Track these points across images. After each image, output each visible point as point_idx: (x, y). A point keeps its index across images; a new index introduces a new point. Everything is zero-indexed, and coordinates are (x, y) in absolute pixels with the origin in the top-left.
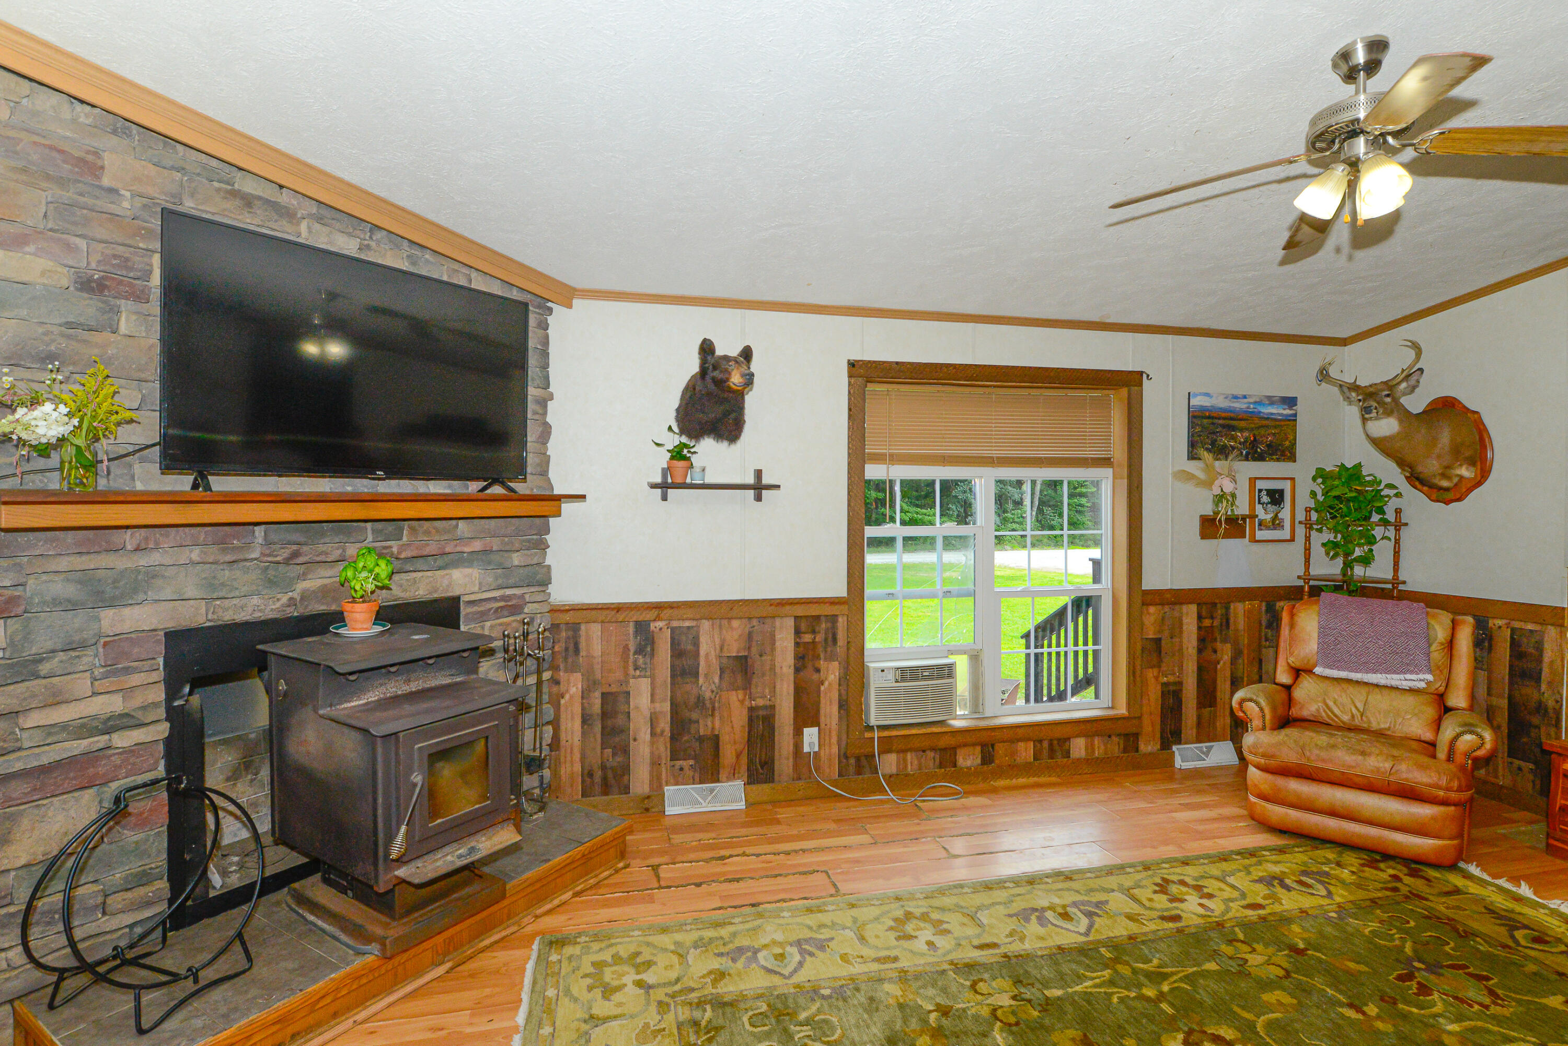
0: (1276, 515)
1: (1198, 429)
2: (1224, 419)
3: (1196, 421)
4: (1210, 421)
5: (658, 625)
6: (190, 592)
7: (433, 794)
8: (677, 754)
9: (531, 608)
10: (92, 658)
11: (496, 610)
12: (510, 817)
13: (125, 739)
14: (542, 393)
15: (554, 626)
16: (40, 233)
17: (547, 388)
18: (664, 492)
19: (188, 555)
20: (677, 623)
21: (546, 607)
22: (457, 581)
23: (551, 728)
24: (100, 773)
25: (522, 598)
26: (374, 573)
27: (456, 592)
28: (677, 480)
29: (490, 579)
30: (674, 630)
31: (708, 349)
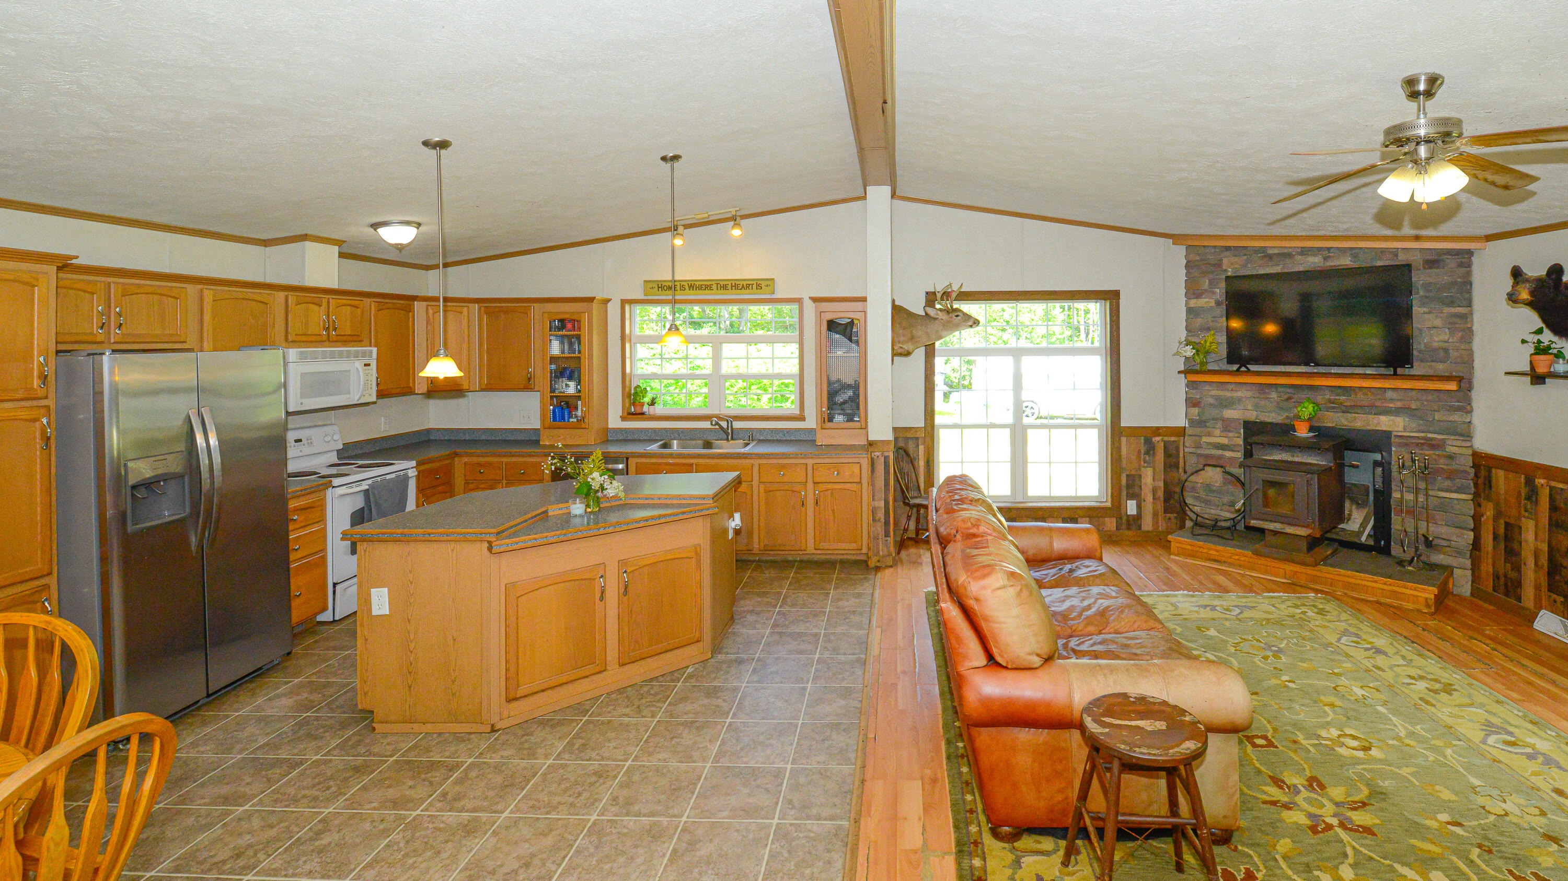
5: (1540, 481)
6: (1250, 407)
7: (1265, 496)
8: (1552, 588)
9: (1450, 449)
10: (1219, 425)
11: (1417, 444)
12: (1307, 527)
13: (1228, 454)
14: (1462, 310)
15: (1476, 466)
16: (1206, 291)
17: (1470, 305)
18: (1538, 379)
19: (1249, 394)
20: (1553, 484)
21: (1470, 452)
22: (1384, 423)
23: (1472, 534)
24: (1221, 463)
25: (1443, 441)
26: (1307, 410)
27: (1384, 428)
28: (1541, 370)
29: (1414, 425)
30: (1551, 488)
31: (1517, 273)
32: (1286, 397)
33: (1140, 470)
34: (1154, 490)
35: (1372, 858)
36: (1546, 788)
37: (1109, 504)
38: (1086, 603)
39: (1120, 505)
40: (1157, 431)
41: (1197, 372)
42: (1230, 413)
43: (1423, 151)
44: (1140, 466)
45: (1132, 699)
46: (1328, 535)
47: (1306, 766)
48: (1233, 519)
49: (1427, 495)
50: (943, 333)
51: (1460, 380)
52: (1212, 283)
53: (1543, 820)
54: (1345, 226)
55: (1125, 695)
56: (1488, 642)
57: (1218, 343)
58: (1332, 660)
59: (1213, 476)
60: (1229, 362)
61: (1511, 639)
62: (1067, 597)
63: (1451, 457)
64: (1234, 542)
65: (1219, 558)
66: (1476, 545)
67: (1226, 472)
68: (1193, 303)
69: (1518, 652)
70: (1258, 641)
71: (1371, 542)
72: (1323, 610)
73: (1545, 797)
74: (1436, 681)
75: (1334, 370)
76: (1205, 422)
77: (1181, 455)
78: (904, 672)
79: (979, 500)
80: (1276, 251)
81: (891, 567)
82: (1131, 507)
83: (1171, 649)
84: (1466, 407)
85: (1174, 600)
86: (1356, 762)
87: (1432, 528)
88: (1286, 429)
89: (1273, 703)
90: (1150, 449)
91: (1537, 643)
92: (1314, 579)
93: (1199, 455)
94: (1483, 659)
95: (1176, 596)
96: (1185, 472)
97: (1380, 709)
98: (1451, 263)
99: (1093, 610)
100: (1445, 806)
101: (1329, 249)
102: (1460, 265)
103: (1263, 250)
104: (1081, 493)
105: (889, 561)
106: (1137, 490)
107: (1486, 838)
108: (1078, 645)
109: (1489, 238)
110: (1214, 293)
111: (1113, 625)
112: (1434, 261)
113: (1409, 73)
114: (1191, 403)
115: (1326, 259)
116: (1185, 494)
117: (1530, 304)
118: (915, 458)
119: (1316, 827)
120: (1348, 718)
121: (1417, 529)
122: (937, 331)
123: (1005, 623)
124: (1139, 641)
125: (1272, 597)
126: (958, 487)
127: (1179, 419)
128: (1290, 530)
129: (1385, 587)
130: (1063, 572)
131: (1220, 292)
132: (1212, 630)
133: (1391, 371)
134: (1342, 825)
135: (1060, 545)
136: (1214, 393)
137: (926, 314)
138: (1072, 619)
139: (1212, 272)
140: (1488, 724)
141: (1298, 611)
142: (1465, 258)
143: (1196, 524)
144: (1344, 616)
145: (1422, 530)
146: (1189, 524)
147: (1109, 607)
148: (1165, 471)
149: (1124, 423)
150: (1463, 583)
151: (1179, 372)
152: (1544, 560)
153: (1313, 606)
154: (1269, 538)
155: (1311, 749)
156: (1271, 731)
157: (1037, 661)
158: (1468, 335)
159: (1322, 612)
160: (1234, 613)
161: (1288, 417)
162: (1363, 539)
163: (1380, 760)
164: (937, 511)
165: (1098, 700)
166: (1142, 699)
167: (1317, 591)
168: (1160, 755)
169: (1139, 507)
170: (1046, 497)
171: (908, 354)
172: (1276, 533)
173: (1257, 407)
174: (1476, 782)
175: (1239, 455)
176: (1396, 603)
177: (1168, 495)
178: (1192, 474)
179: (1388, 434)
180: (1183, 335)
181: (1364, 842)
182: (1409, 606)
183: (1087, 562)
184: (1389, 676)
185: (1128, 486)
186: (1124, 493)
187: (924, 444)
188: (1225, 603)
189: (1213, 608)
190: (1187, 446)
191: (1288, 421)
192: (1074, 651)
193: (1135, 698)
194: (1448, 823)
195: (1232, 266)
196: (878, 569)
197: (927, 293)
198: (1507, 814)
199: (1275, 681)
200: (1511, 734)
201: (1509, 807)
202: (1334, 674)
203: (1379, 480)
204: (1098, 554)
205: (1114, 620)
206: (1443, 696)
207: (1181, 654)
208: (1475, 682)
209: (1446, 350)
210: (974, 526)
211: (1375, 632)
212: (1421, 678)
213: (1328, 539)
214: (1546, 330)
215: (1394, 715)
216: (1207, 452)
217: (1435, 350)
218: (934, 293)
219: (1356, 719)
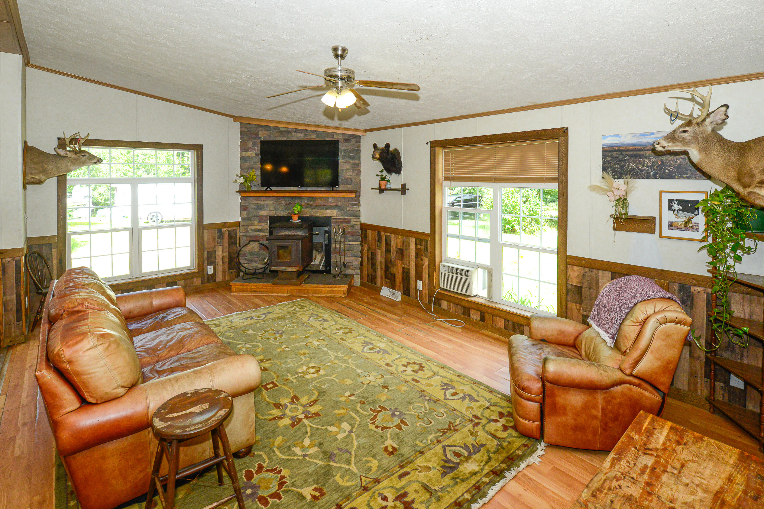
0: (690, 220)
1: (608, 159)
2: (632, 150)
3: (606, 153)
4: (619, 153)
5: (382, 233)
6: (272, 209)
7: (278, 254)
8: (386, 277)
9: (353, 223)
10: (257, 219)
11: (341, 222)
12: (296, 266)
13: (262, 234)
14: (357, 161)
15: (362, 229)
16: (250, 148)
17: (360, 160)
18: (382, 191)
19: (272, 202)
20: (386, 234)
21: (359, 223)
22: (329, 213)
23: (360, 259)
24: (258, 239)
25: (350, 219)
26: (297, 209)
27: (328, 215)
28: (383, 187)
29: (339, 213)
30: (386, 236)
31: (375, 146)
32: (288, 203)
33: (215, 248)
34: (223, 258)
35: (318, 429)
36: (383, 364)
37: (196, 270)
38: (170, 337)
39: (203, 270)
40: (225, 225)
41: (245, 191)
42: (263, 213)
43: (340, 84)
44: (215, 245)
45: (189, 395)
46: (306, 269)
47: (291, 391)
48: (264, 268)
49: (344, 244)
50: (72, 168)
51: (356, 192)
52: (254, 144)
53: (382, 380)
54: (314, 120)
55: (185, 394)
56: (366, 305)
57: (256, 175)
58: (306, 331)
59: (254, 246)
60: (262, 186)
61: (373, 301)
62: (157, 336)
63: (353, 226)
64: (263, 280)
65: (257, 290)
66: (362, 264)
67: (260, 244)
68: (244, 154)
69: (375, 306)
70: (273, 330)
71: (324, 269)
72: (303, 306)
73: (383, 368)
74: (346, 328)
75: (309, 189)
76: (250, 218)
77: (238, 237)
78: (24, 424)
79: (90, 284)
80: (284, 130)
81: (24, 343)
82: (210, 270)
83: (220, 352)
84: (358, 204)
85: (230, 319)
86: (313, 379)
87: (346, 258)
88: (288, 219)
89: (277, 362)
90: (221, 235)
91: (381, 301)
92: (300, 291)
93: (247, 236)
94: (363, 313)
95: (232, 316)
96: (240, 246)
97: (325, 349)
98: (353, 140)
99: (174, 341)
100: (348, 388)
101: (307, 130)
102: (357, 142)
103: (277, 128)
104: (180, 265)
105: (22, 338)
106: (213, 259)
107: (363, 397)
108: (160, 367)
109: (367, 131)
110: (255, 149)
111: (188, 347)
112: (347, 140)
113: (334, 44)
114: (243, 208)
115: (306, 135)
116: (240, 258)
117: (379, 159)
118: (48, 259)
119: (295, 422)
120: (311, 358)
121: (341, 260)
122: (66, 166)
123: (94, 373)
124: (201, 353)
125: (281, 305)
126: (75, 276)
127: (236, 217)
128: (289, 269)
129: (328, 289)
130: (157, 320)
131: (257, 149)
132: (250, 330)
133: (331, 189)
134: (306, 417)
135: (157, 302)
136: (255, 202)
137: (58, 154)
138: (159, 350)
139: (253, 138)
140: (365, 342)
141: (292, 309)
142: (358, 138)
143: (246, 273)
144: (312, 307)
145: (343, 260)
146: (242, 274)
147: (185, 335)
148: (229, 247)
149: (206, 222)
150: (357, 281)
151: (237, 192)
152: (383, 266)
153: (299, 305)
154: (280, 274)
155: (294, 381)
156: (276, 378)
157: (121, 391)
158: (359, 172)
159: (302, 307)
160: (262, 318)
161: (289, 213)
162: (321, 268)
163: (323, 375)
164: (53, 296)
165: (166, 403)
166: (196, 393)
167: (301, 297)
168: (202, 427)
169: (214, 269)
170: (155, 272)
171: (40, 182)
172: (283, 272)
173: (276, 209)
174: (359, 371)
175: (267, 234)
176: (332, 295)
177: (231, 259)
178: (244, 246)
179: (330, 218)
180: (239, 171)
181: (315, 421)
182: (337, 295)
183: (175, 310)
184: (328, 332)
185: (208, 258)
186: (206, 263)
187: (57, 247)
188: (257, 314)
189: (252, 318)
190: (241, 232)
191: (289, 215)
192: (158, 372)
193: (191, 393)
194: (349, 396)
195: (264, 135)
196: (10, 347)
197: (59, 139)
198: (370, 382)
199: (279, 350)
200: (372, 344)
201: (371, 378)
202: (306, 337)
203: (327, 239)
204: (183, 303)
205: (188, 343)
206: (349, 335)
207: (226, 354)
208: (361, 325)
209: (351, 179)
210: (79, 304)
211: (324, 312)
212: (341, 328)
213: (306, 270)
214: (384, 171)
215: (329, 350)
216: (251, 234)
217: (347, 179)
218: (64, 139)
219: (314, 357)
